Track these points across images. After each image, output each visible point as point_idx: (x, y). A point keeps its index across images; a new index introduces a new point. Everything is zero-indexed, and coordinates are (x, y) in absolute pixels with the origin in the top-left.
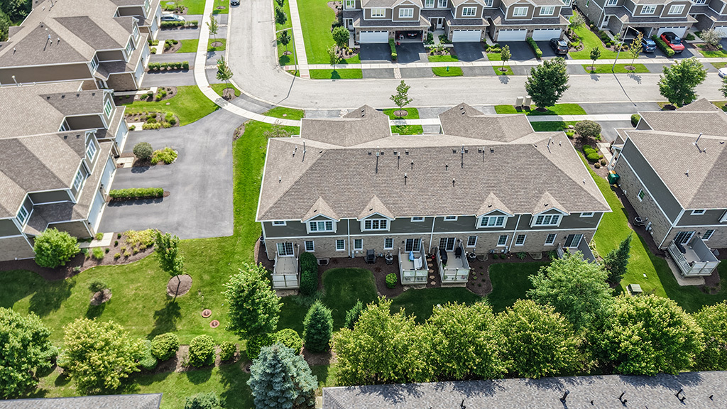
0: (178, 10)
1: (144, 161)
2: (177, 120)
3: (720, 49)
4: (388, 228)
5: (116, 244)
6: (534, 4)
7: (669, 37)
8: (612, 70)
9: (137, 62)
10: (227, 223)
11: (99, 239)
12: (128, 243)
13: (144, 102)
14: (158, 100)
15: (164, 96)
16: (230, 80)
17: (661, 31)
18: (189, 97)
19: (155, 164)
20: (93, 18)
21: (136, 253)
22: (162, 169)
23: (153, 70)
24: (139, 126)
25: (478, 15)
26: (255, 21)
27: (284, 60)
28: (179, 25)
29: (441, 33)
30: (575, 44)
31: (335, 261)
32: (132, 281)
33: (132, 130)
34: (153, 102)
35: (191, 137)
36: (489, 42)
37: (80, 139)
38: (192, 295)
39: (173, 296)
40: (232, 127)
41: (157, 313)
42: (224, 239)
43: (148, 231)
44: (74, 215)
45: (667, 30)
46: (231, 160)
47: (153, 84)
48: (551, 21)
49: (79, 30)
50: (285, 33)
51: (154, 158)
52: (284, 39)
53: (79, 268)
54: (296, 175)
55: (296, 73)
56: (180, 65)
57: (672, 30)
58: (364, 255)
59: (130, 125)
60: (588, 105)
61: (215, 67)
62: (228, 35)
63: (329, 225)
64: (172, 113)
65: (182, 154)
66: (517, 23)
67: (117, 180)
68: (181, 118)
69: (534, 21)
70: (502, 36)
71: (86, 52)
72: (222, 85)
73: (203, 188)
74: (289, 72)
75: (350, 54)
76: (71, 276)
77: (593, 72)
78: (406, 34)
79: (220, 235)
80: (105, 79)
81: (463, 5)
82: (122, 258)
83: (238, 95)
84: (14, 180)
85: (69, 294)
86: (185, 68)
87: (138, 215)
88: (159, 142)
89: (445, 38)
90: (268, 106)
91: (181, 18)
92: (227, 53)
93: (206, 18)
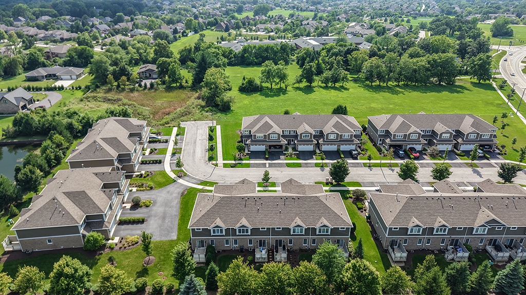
0: (158, 134)
1: (136, 205)
2: (153, 186)
3: (440, 156)
4: (249, 233)
5: (121, 242)
6: (339, 133)
7: (412, 149)
8: (380, 165)
9: (136, 158)
10: (174, 234)
11: (113, 240)
12: (126, 242)
13: (138, 178)
14: (145, 177)
15: (148, 175)
16: (182, 168)
17: (409, 146)
18: (161, 176)
19: (141, 207)
20: (119, 138)
21: (130, 246)
22: (145, 209)
23: (143, 163)
24: (134, 189)
25: (311, 138)
26: (198, 139)
27: (211, 159)
28: (158, 141)
29: (293, 146)
30: (363, 152)
31: (224, 251)
32: (127, 258)
33: (131, 191)
34: (142, 178)
35: (160, 195)
36: (318, 151)
37: (111, 192)
38: (155, 265)
39: (146, 265)
40: (181, 190)
41: (137, 273)
42: (172, 241)
43: (136, 236)
44: (104, 226)
45: (411, 146)
46: (178, 206)
47: (143, 170)
48: (349, 141)
49: (111, 144)
50: (212, 145)
51: (141, 204)
52: (212, 149)
53: (102, 252)
54: (208, 208)
55: (216, 165)
56: (157, 161)
57: (414, 146)
58: (239, 248)
59: (130, 189)
60: (363, 183)
61: (175, 162)
62: (183, 146)
63: (221, 231)
64: (151, 183)
65: (155, 202)
66: (331, 142)
67: (122, 214)
68: (156, 186)
69: (340, 141)
70: (325, 148)
71: (114, 154)
72: (178, 170)
73: (164, 218)
74: (213, 164)
75: (245, 156)
76: (98, 255)
77: (369, 167)
78: (275, 146)
79: (170, 239)
80: (120, 167)
81: (303, 133)
82: (123, 248)
83: (185, 175)
84: (81, 209)
85: (97, 263)
86: (160, 162)
87: (132, 230)
88: (144, 197)
89: (294, 149)
90: (200, 180)
91: (159, 137)
92: (182, 155)
93: (173, 138)
